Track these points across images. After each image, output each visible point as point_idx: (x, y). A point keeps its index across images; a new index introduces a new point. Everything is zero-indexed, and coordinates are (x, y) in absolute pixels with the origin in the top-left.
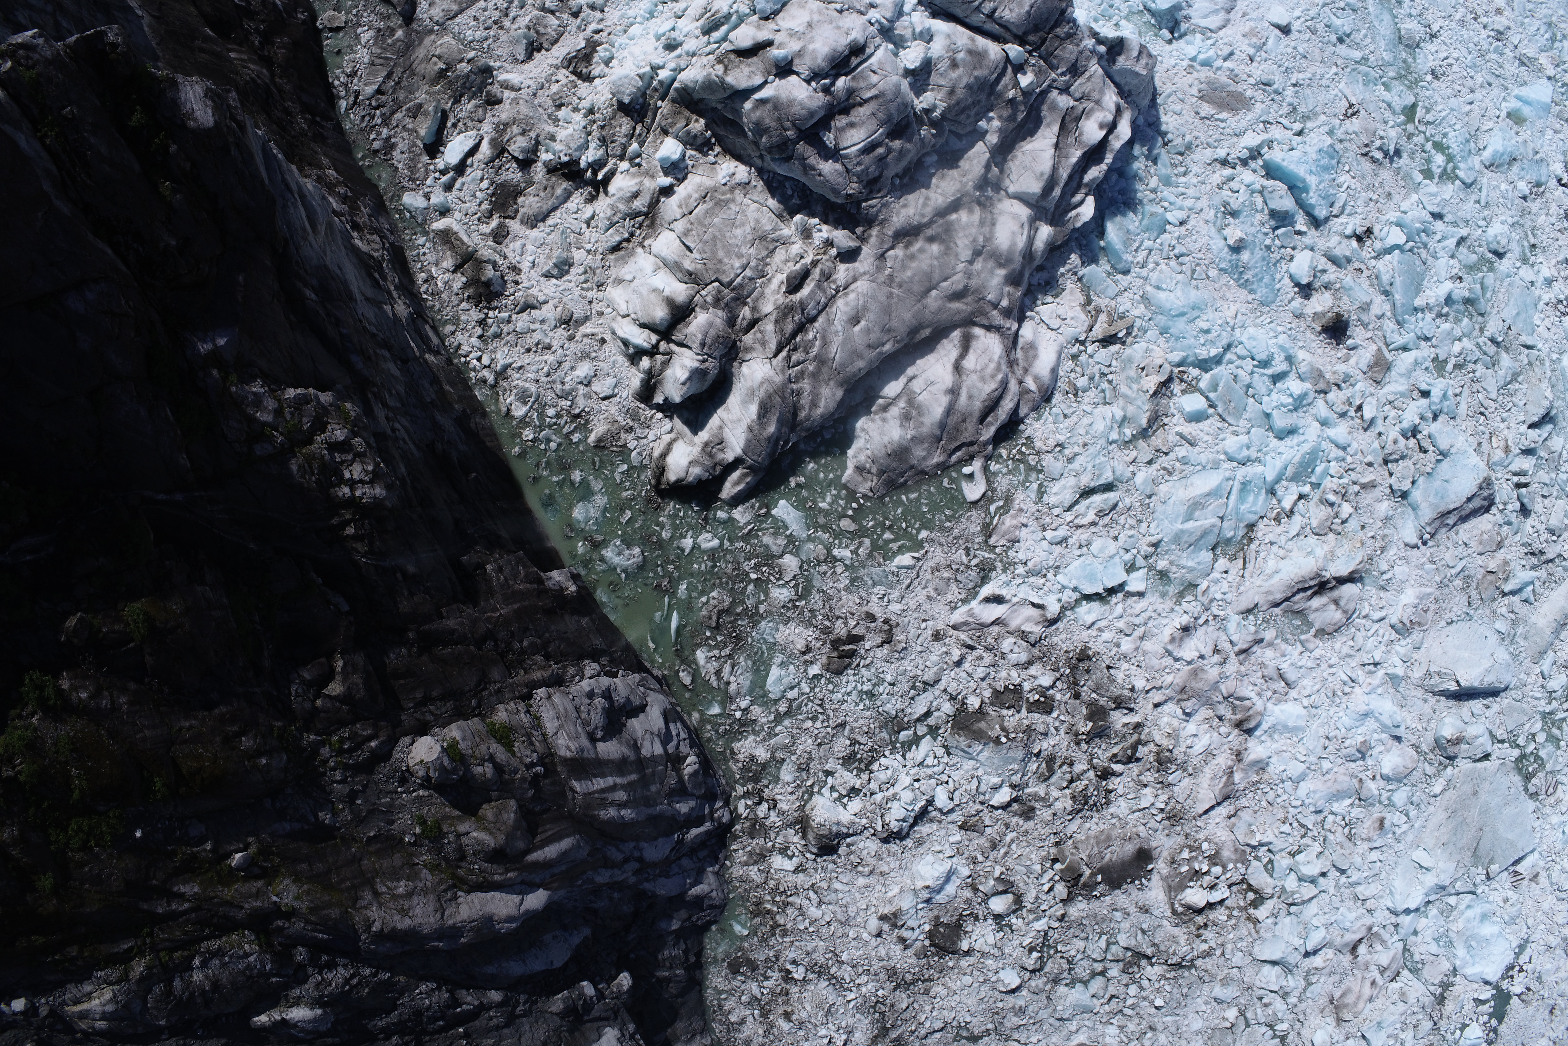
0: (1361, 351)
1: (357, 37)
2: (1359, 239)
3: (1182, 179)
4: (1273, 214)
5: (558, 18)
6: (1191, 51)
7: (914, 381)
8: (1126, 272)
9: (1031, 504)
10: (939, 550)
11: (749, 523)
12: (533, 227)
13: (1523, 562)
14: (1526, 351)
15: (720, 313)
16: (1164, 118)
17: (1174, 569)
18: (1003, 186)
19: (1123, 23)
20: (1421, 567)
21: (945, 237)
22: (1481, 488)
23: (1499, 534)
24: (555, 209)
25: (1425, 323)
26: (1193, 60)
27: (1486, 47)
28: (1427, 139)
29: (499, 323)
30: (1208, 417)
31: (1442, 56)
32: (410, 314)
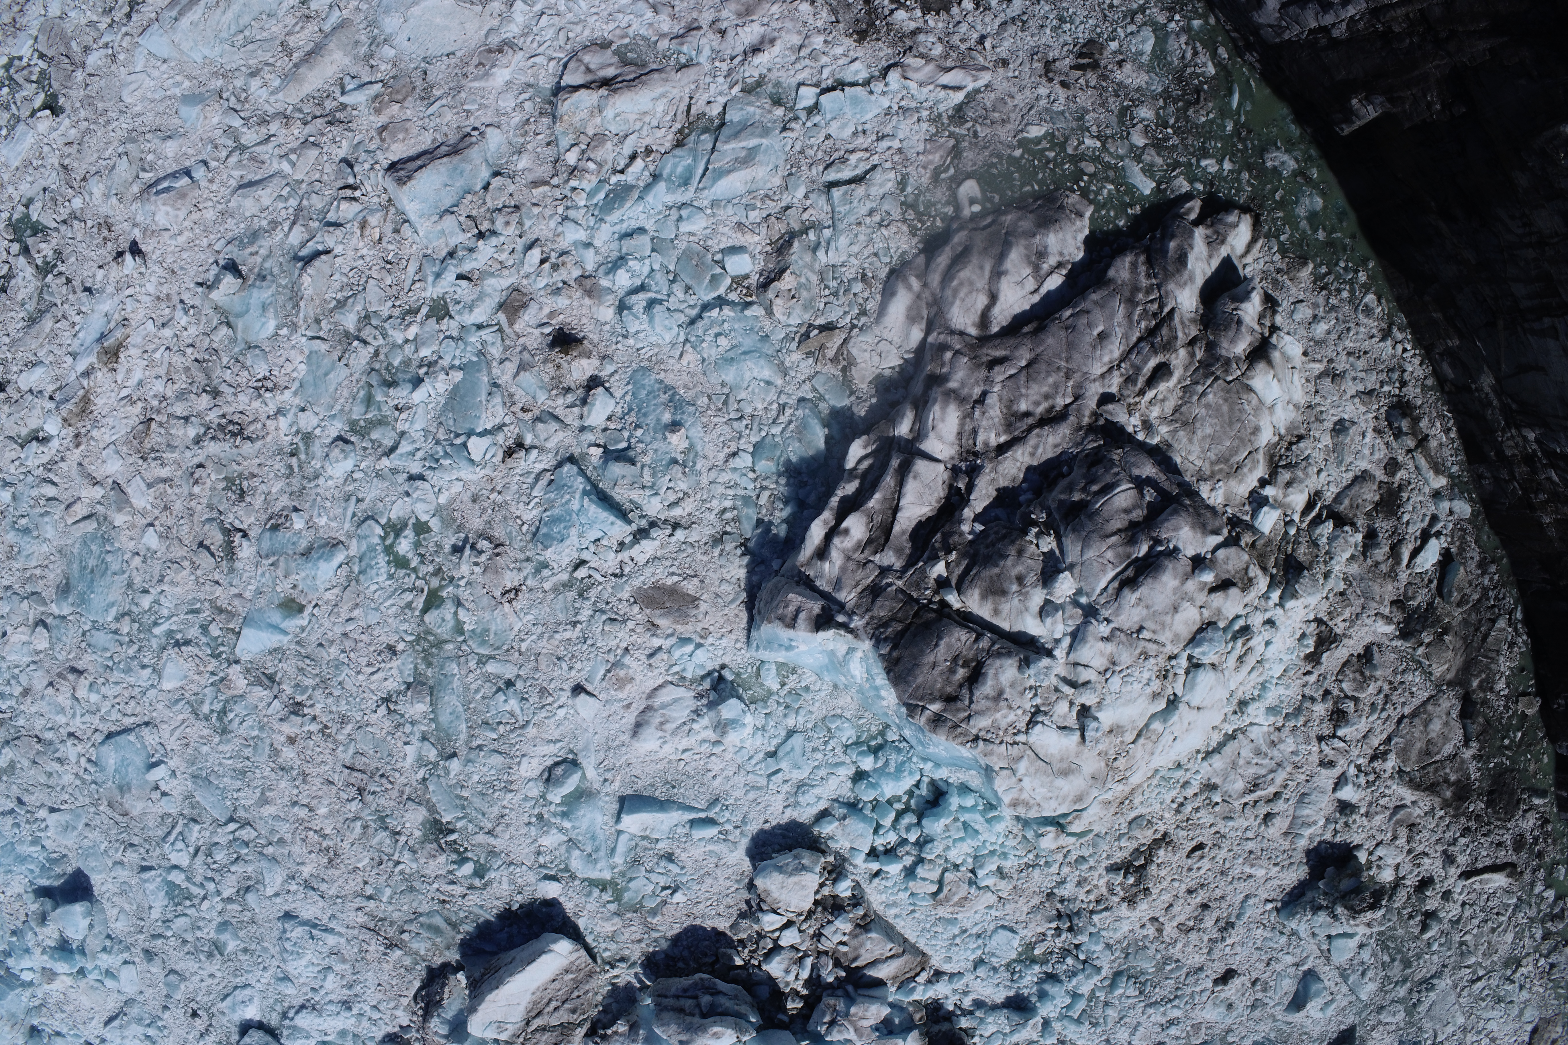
0: (534, 323)
1: (1508, 685)
2: (521, 446)
3: (728, 504)
4: (632, 462)
5: (1342, 690)
6: (701, 656)
7: (1032, 289)
8: (801, 400)
9: (915, 174)
10: (1003, 138)
11: (1175, 177)
12: (1365, 471)
13: (355, 113)
14: (321, 334)
15: (1223, 353)
16: (742, 573)
17: (767, 106)
18: (950, 474)
19: (775, 686)
20: (481, 106)
21: (1012, 418)
22: (409, 178)
23: (383, 140)
24: (1348, 487)
25: (453, 355)
26: (699, 646)
27: (318, 693)
28: (415, 570)
29: (1390, 382)
30: (722, 251)
31: (380, 675)
32: (1474, 382)
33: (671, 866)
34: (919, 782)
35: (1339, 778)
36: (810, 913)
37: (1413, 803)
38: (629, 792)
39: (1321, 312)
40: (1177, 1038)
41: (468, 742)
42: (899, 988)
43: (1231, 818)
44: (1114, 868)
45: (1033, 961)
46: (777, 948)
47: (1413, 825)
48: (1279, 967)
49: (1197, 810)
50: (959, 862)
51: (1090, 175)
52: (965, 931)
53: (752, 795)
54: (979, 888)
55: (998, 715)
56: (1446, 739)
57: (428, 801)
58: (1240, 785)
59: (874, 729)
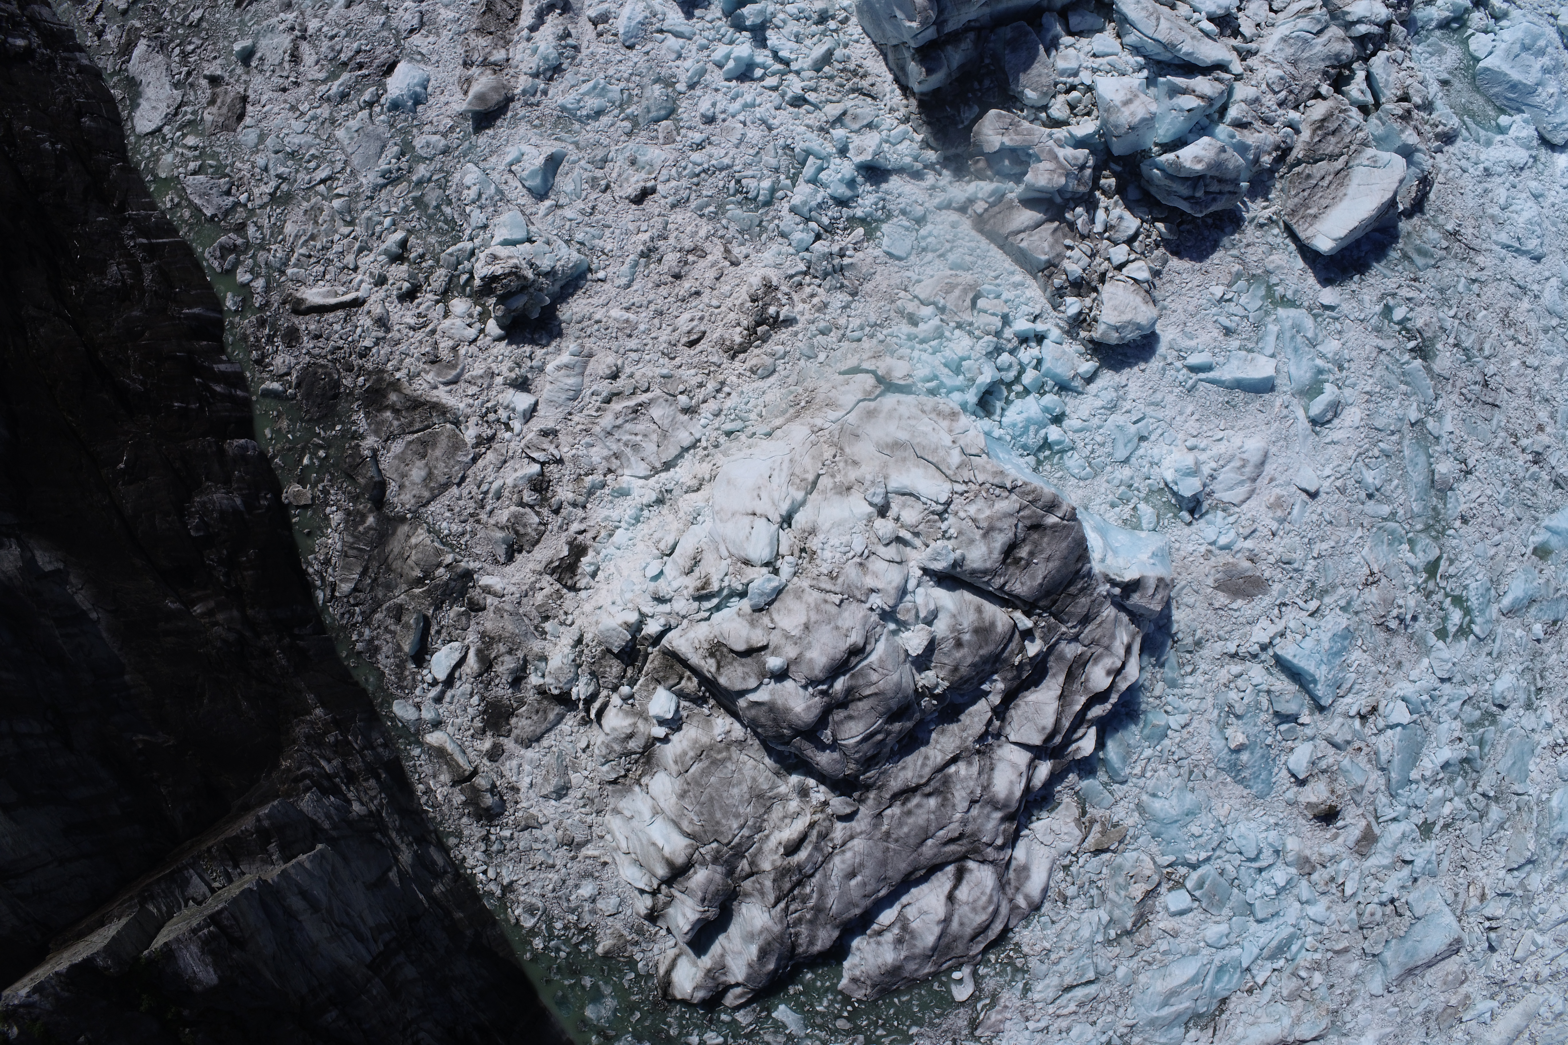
0: (1350, 829)
1: (327, 518)
2: (1363, 718)
3: (1189, 680)
4: (1276, 714)
5: (538, 514)
6: (1210, 533)
7: (909, 908)
8: (1123, 783)
9: (1015, 1000)
10: (928, 1042)
11: (751, 1025)
12: (527, 747)
13: (1485, 993)
14: (1517, 798)
15: (719, 869)
16: (1176, 617)
18: (1004, 732)
19: (1142, 506)
20: (1385, 1012)
21: (943, 790)
22: (1448, 945)
23: (1464, 972)
24: (548, 730)
25: (1417, 793)
26: (1213, 543)
27: (1521, 475)
28: (1447, 595)
29: (501, 839)
30: (1191, 910)
31: (1474, 496)
32: (415, 852)
33: (1227, 323)
34: (1002, 416)
35: (531, 417)
36: (1102, 278)
37: (436, 388)
38: (1266, 396)
39: (587, 906)
40: (690, 128)
41: (1402, 437)
42: (1003, 195)
43: (664, 377)
44: (790, 322)
45: (863, 221)
46: (1130, 241)
47: (433, 362)
48: (579, 204)
49: (701, 385)
50: (957, 332)
51: (841, 1017)
52: (940, 256)
53: (1158, 396)
54: (934, 303)
55: (988, 512)
56: (401, 458)
57: (1432, 378)
58: (656, 412)
59: (1048, 467)
